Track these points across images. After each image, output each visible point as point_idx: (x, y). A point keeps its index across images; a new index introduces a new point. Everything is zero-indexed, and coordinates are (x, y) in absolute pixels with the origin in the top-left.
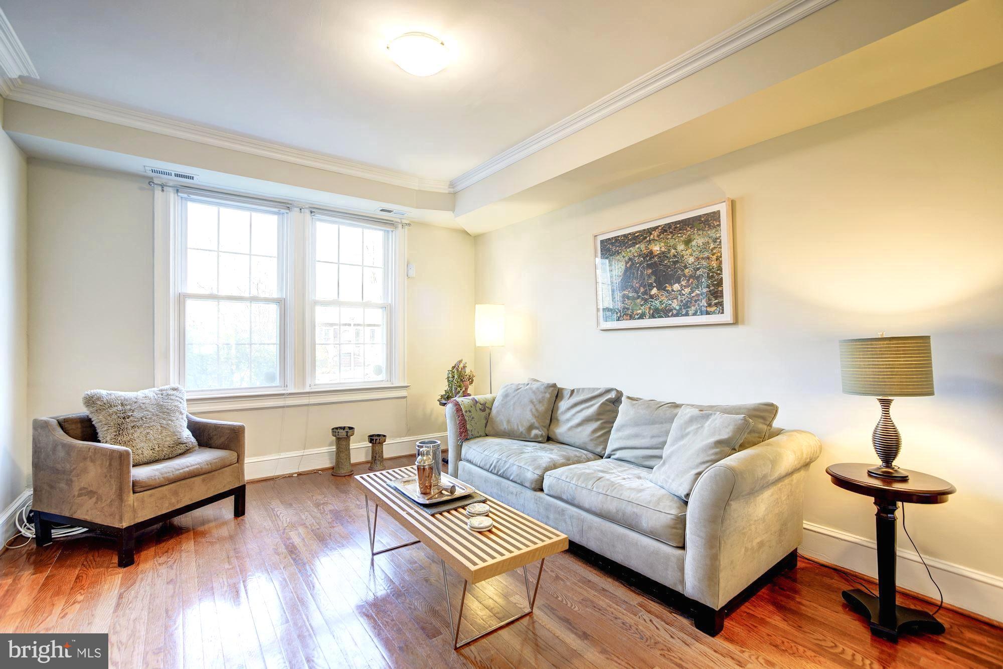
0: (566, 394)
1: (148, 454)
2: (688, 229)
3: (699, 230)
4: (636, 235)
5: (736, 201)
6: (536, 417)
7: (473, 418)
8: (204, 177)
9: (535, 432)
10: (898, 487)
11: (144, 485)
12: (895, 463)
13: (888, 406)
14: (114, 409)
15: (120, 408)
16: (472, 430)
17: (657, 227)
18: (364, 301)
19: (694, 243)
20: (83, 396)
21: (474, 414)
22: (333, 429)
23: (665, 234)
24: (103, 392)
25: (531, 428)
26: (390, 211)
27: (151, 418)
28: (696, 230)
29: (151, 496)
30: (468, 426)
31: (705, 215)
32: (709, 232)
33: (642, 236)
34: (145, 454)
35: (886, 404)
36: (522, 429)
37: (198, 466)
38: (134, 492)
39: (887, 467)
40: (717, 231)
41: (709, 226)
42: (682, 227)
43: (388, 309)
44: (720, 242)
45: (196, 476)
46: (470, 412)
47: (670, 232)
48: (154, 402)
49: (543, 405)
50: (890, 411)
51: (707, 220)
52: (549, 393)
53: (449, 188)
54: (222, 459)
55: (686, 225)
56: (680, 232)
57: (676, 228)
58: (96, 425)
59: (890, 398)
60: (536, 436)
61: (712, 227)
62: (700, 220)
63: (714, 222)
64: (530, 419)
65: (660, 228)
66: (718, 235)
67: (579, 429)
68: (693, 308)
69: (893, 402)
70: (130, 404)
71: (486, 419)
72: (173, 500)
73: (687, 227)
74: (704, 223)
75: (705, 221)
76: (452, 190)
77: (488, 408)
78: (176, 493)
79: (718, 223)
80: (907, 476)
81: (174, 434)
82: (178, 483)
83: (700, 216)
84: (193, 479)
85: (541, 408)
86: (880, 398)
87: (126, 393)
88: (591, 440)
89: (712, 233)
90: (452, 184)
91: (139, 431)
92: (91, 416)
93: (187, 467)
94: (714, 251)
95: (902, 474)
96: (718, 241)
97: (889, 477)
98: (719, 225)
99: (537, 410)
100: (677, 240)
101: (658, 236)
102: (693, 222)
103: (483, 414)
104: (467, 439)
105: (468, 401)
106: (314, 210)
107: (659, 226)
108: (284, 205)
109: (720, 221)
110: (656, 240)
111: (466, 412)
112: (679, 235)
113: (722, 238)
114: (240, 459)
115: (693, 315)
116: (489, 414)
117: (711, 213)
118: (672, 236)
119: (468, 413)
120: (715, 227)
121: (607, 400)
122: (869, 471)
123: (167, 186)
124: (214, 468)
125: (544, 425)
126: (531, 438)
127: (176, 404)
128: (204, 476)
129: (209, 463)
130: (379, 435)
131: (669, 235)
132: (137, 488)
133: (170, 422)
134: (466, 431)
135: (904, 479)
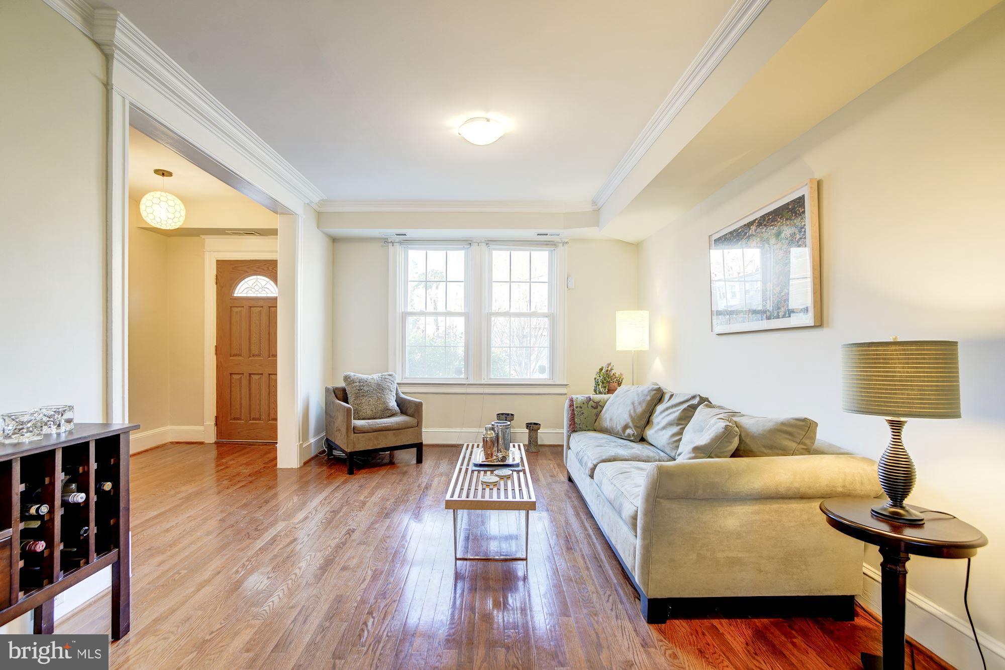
0: (667, 397)
1: (369, 413)
2: (779, 219)
3: (787, 219)
4: (739, 231)
5: (823, 181)
6: (632, 417)
7: (583, 413)
8: (411, 233)
9: (629, 431)
10: (910, 534)
11: (358, 429)
12: (906, 502)
13: (899, 429)
14: (355, 384)
15: (358, 384)
16: (580, 424)
17: (754, 221)
18: (531, 311)
19: (783, 235)
20: (343, 375)
21: (585, 410)
22: (498, 414)
23: (761, 227)
24: (352, 374)
25: (626, 427)
26: (547, 235)
27: (372, 392)
28: (785, 220)
29: (363, 437)
30: (576, 420)
31: (792, 201)
32: (795, 221)
33: (743, 231)
34: (368, 412)
35: (896, 427)
36: (619, 428)
37: (391, 424)
38: (354, 433)
39: (894, 506)
40: (802, 219)
41: (796, 214)
42: (774, 218)
43: (551, 317)
44: (805, 231)
45: (389, 430)
46: (581, 407)
47: (764, 225)
48: (376, 382)
49: (642, 407)
50: (902, 436)
51: (794, 208)
52: (650, 396)
53: (593, 206)
54: (406, 422)
55: (776, 216)
56: (772, 223)
57: (769, 219)
58: (347, 393)
59: (902, 419)
60: (629, 435)
61: (797, 215)
62: (788, 208)
63: (800, 209)
64: (627, 418)
65: (757, 221)
66: (803, 224)
67: (664, 431)
68: (782, 309)
69: (906, 424)
70: (363, 382)
71: (597, 415)
72: (375, 443)
73: (777, 217)
74: (791, 211)
75: (793, 209)
76: (595, 207)
77: (600, 406)
78: (377, 438)
79: (803, 210)
80: (922, 520)
81: (384, 403)
82: (378, 432)
83: (788, 204)
84: (388, 432)
85: (640, 410)
86: (890, 418)
87: (363, 375)
88: (668, 444)
89: (797, 222)
90: (594, 203)
91: (365, 399)
92: (346, 387)
93: (384, 424)
94: (800, 243)
95: (916, 516)
96: (803, 230)
97: (897, 520)
98: (804, 212)
99: (635, 411)
100: (769, 234)
101: (755, 230)
102: (783, 210)
103: (595, 411)
104: (574, 431)
105: (583, 398)
106: (489, 242)
107: (756, 219)
108: (468, 242)
109: (804, 208)
110: (754, 235)
111: (577, 407)
112: (772, 227)
113: (806, 227)
114: (419, 424)
115: (783, 318)
116: (601, 411)
117: (797, 199)
118: (766, 230)
119: (579, 409)
120: (800, 215)
121: (688, 406)
122: (873, 510)
123: (395, 242)
124: (400, 427)
125: (638, 425)
126: (626, 437)
127: (389, 384)
128: (394, 431)
129: (397, 423)
130: (535, 424)
131: (763, 228)
132: (356, 430)
133: (382, 395)
134: (575, 423)
135: (916, 524)
